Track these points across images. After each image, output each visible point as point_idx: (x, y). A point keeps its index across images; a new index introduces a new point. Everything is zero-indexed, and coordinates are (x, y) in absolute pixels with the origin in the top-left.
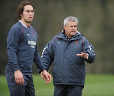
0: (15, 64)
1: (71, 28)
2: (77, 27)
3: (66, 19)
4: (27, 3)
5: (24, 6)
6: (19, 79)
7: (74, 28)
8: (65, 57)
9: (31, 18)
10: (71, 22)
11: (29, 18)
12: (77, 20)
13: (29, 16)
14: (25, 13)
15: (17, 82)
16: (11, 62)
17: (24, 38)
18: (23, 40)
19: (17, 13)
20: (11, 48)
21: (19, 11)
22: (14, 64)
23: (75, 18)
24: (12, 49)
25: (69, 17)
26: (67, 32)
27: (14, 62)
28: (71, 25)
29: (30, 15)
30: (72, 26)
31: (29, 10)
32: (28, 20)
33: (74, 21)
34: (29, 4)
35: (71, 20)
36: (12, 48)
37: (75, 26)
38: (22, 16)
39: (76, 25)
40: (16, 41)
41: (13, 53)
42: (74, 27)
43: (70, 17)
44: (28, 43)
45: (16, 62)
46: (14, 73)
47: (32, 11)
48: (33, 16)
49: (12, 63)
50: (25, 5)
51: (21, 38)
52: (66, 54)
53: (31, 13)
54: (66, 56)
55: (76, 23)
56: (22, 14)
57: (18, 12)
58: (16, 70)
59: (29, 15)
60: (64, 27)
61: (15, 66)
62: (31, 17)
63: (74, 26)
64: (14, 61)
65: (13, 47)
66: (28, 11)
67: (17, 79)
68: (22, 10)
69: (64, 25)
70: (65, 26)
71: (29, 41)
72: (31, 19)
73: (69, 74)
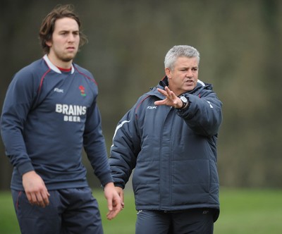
0: (22, 158)
1: (183, 74)
2: (197, 72)
3: (169, 52)
4: (63, 13)
5: (54, 21)
6: (35, 193)
7: (190, 73)
8: (164, 143)
9: (72, 50)
10: (185, 59)
11: (66, 51)
12: (198, 54)
13: (67, 45)
14: (57, 37)
15: (32, 200)
16: (11, 154)
17: (45, 99)
18: (42, 103)
19: (39, 38)
20: (7, 121)
21: (42, 33)
22: (18, 158)
23: (193, 48)
24: (10, 123)
25: (178, 46)
26: (174, 83)
27: (18, 152)
28: (183, 66)
29: (69, 42)
30: (186, 69)
31: (67, 30)
32: (64, 53)
33: (191, 57)
34: (67, 15)
35: (182, 54)
36: (9, 120)
37: (194, 69)
38: (49, 44)
39: (196, 65)
40: (23, 105)
41: (14, 131)
42: (190, 70)
43: (181, 46)
44: (57, 110)
45: (23, 153)
46: (22, 180)
47: (75, 33)
48: (76, 46)
49: (13, 156)
50: (57, 17)
51: (36, 98)
52: (165, 135)
53: (71, 37)
54: (165, 139)
55: (195, 61)
56: (51, 40)
57: (41, 35)
58: (26, 172)
59: (66, 42)
60: (167, 72)
61: (22, 161)
62: (72, 46)
63: (191, 68)
64: (17, 150)
65: (13, 119)
66: (66, 33)
67: (29, 193)
68: (51, 30)
69: (166, 67)
70: (169, 69)
71: (57, 105)
72: (71, 52)
73: (174, 185)
